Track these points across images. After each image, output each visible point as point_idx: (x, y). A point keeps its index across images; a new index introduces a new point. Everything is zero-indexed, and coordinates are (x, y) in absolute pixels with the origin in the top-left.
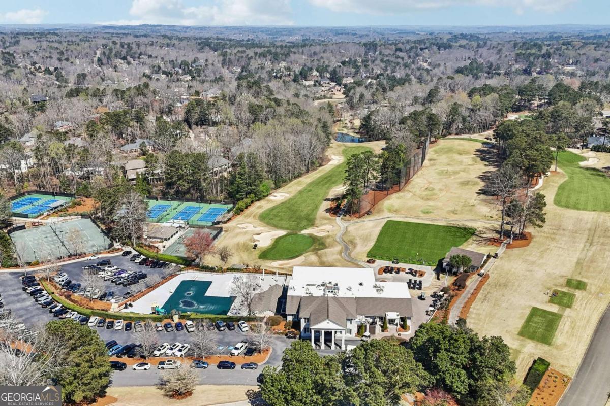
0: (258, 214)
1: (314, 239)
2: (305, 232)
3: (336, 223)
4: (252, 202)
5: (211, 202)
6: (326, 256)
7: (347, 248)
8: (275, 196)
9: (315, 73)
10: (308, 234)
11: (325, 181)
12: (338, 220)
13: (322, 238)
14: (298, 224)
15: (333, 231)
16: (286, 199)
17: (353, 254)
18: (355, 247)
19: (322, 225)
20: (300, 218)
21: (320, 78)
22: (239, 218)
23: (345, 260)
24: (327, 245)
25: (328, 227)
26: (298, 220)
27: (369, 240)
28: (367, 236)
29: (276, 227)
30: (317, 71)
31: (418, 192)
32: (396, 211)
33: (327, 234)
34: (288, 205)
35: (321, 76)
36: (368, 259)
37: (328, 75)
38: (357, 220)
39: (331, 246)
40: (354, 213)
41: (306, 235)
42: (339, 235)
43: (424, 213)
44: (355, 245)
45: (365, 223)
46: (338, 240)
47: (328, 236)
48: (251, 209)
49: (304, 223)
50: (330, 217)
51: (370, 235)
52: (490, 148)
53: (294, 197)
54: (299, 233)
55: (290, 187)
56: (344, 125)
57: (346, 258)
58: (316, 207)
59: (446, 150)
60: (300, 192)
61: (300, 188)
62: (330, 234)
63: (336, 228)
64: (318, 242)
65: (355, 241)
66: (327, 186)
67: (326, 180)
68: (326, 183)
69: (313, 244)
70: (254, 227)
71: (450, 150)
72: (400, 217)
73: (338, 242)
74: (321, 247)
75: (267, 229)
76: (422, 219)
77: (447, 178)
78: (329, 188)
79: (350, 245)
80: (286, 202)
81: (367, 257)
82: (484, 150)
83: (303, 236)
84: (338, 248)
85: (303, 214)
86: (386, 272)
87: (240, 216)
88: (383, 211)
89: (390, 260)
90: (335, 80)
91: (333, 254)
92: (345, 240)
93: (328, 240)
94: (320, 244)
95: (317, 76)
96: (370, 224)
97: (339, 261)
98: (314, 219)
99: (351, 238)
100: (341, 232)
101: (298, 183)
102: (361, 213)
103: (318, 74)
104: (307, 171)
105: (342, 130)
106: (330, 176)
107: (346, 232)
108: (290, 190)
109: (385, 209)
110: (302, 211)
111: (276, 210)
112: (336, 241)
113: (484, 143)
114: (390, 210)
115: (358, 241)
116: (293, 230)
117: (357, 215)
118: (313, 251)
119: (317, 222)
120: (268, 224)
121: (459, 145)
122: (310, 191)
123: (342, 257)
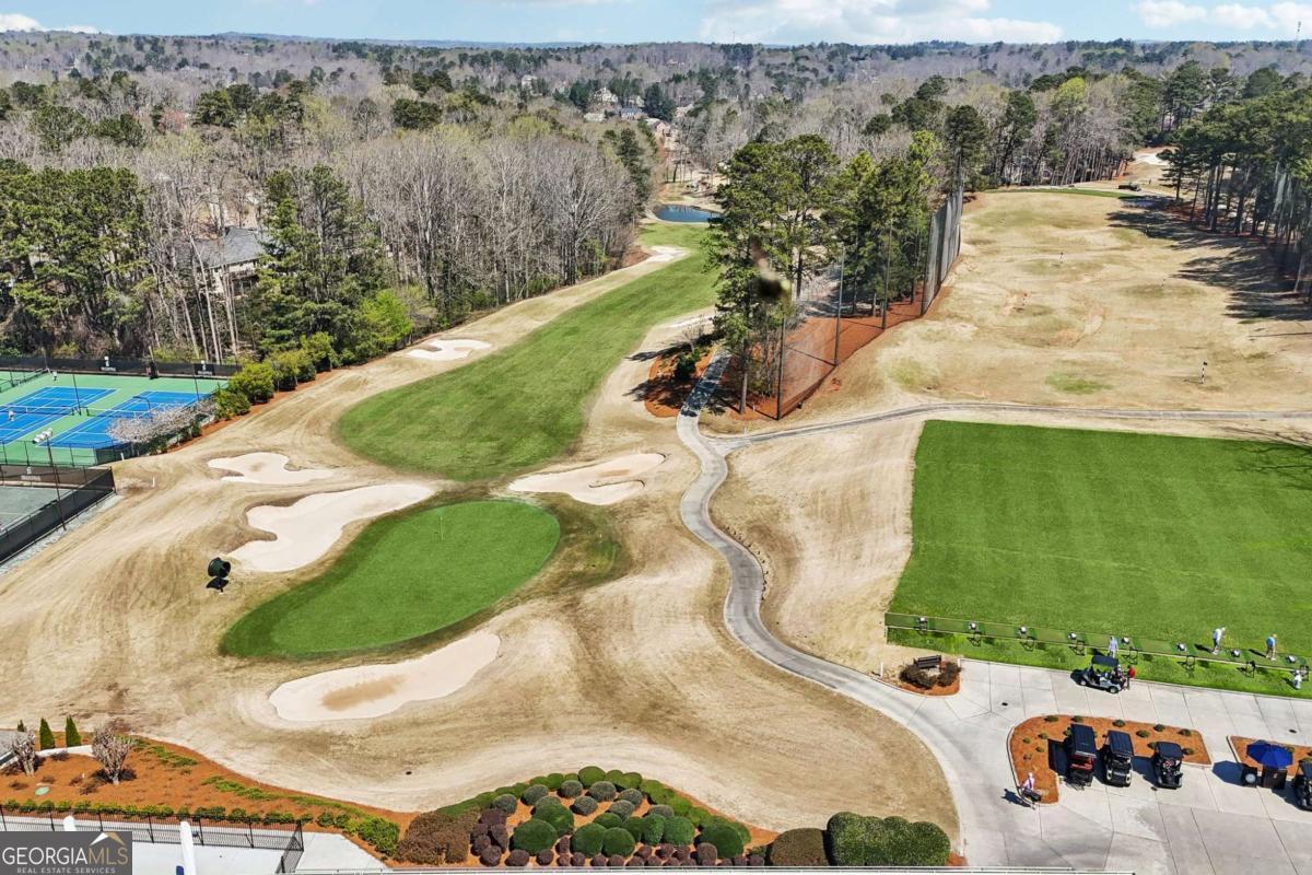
0: (336, 413)
1: (568, 520)
2: (528, 486)
3: (679, 443)
4: (324, 365)
5: (155, 371)
6: (626, 626)
7: (746, 575)
8: (435, 349)
9: (607, 96)
10: (542, 496)
11: (629, 304)
12: (684, 426)
13: (612, 512)
14: (504, 450)
15: (661, 478)
16: (476, 358)
17: (787, 614)
18: (790, 563)
19: (612, 451)
20: (519, 427)
21: (619, 108)
22: (240, 430)
23: (750, 661)
24: (635, 553)
25: (640, 461)
26: (505, 437)
27: (867, 525)
28: (845, 503)
29: (396, 464)
30: (613, 91)
31: (992, 319)
32: (934, 386)
33: (637, 491)
34: (476, 378)
35: (621, 102)
36: (907, 656)
37: (639, 101)
38: (770, 427)
39: (655, 557)
40: (753, 399)
41: (530, 501)
42: (695, 496)
43: (1069, 389)
44: (787, 552)
45: (813, 437)
46: (692, 523)
47: (642, 505)
48: (305, 393)
49: (533, 445)
50: (650, 418)
51: (863, 496)
52: (1149, 208)
53: (508, 353)
54: (497, 494)
55: (500, 320)
56: (683, 190)
57: (757, 646)
58: (592, 384)
59: (1013, 217)
60: (536, 336)
61: (534, 324)
62: (652, 490)
63: (674, 464)
64: (587, 537)
65: (786, 528)
66: (636, 316)
67: (635, 302)
68: (634, 308)
69: (558, 549)
70: (290, 466)
71: (1024, 218)
72: (968, 406)
73: (692, 536)
74: (601, 563)
75: (343, 476)
76: (1073, 413)
77: (1067, 281)
78: (643, 323)
79: (757, 547)
80: (470, 367)
81: (896, 635)
82: (1135, 215)
83: (516, 508)
84: (693, 573)
85: (533, 411)
86: (1077, 778)
87: (244, 420)
88: (879, 385)
89: (1054, 662)
90: (656, 112)
91: (671, 616)
92: (728, 518)
93: (642, 526)
94: (594, 549)
95: (612, 104)
96: (841, 443)
97: (713, 666)
98: (582, 426)
99: (759, 510)
100: (706, 482)
101: (530, 308)
102: (784, 401)
103: (614, 99)
104: (570, 281)
105: (679, 199)
106: (647, 291)
107: (729, 484)
108: (497, 328)
109: (888, 381)
110: (529, 399)
111: (424, 396)
112: (681, 529)
113: (1123, 198)
114: (909, 384)
115: (797, 525)
116: (474, 476)
117: (770, 406)
118: (553, 590)
119: (591, 440)
120: (366, 453)
121: (1046, 205)
122: (574, 331)
123: (722, 635)
